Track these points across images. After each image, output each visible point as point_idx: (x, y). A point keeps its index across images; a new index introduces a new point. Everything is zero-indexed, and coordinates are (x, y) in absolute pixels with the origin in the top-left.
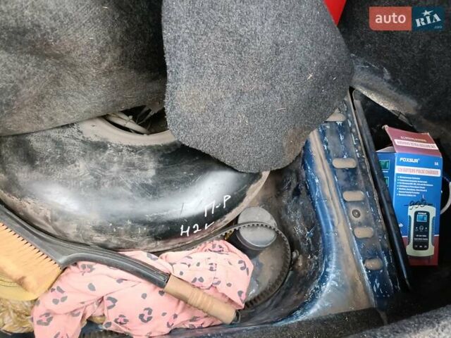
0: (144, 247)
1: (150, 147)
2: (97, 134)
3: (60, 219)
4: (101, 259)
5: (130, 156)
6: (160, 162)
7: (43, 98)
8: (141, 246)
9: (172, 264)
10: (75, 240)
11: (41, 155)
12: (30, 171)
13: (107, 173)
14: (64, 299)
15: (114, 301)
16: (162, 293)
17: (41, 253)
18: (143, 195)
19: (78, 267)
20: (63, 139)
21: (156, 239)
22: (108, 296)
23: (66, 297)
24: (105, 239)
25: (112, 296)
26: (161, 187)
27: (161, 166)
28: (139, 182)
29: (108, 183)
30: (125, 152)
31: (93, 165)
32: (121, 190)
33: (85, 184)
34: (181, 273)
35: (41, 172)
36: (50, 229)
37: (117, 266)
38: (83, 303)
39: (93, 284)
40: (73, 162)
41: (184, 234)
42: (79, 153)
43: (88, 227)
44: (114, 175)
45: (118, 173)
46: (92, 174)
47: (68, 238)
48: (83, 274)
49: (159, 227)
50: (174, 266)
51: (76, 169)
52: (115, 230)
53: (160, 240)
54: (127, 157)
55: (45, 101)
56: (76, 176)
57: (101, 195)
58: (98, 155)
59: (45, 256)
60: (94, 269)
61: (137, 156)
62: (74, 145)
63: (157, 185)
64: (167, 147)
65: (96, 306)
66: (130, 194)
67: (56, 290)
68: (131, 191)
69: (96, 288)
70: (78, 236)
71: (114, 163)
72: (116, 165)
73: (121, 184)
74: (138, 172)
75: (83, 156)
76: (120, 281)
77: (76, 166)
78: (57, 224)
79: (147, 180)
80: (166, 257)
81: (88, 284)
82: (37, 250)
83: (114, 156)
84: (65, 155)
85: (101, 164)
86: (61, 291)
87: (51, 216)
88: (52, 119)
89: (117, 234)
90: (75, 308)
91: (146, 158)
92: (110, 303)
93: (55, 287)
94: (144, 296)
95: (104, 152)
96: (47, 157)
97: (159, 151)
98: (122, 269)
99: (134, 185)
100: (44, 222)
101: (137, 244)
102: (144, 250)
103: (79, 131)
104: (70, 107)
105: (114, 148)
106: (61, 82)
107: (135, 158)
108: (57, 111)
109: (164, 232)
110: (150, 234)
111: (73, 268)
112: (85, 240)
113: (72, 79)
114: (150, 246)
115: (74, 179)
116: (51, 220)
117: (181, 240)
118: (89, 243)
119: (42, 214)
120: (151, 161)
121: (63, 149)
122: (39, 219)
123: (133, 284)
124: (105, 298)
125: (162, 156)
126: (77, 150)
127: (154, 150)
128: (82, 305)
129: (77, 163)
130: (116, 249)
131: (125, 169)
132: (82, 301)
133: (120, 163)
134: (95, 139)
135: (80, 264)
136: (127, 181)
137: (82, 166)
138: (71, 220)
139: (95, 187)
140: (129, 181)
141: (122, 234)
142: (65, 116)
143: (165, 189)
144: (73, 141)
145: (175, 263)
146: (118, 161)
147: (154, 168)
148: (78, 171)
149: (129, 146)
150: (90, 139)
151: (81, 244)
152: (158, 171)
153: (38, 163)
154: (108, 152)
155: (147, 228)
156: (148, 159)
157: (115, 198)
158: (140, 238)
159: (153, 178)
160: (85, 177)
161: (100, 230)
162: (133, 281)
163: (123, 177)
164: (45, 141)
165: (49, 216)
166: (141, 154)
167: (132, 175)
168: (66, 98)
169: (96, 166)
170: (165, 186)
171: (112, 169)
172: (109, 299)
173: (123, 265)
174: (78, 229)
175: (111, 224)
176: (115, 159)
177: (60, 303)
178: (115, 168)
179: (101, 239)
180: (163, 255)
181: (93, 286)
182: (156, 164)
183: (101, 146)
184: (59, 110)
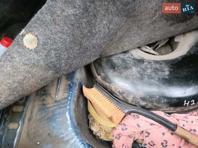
0: (164, 109)
1: (164, 61)
2: (139, 56)
3: (126, 93)
4: (142, 113)
5: (155, 65)
6: (171, 68)
7: (122, 38)
8: (162, 109)
9: (178, 120)
10: (131, 103)
11: (117, 65)
12: (113, 72)
13: (146, 73)
14: (126, 129)
15: (149, 134)
16: (172, 134)
17: (117, 107)
18: (164, 84)
19: (131, 116)
20: (125, 58)
21: (171, 106)
22: (146, 131)
23: (127, 128)
24: (145, 104)
25: (148, 131)
26: (173, 80)
27: (172, 70)
28: (162, 77)
29: (147, 77)
30: (152, 63)
31: (139, 69)
32: (153, 81)
33: (136, 78)
34: (184, 125)
35: (118, 72)
36: (121, 97)
37: (149, 118)
38: (134, 132)
39: (139, 124)
40: (130, 68)
41: (186, 105)
42: (133, 64)
43: (138, 97)
44: (149, 74)
45: (151, 73)
46: (139, 73)
47: (128, 102)
48: (135, 119)
49: (173, 100)
50: (179, 121)
51: (132, 71)
52: (150, 100)
53: (172, 107)
54: (154, 66)
55: (122, 39)
56: (132, 74)
57: (144, 83)
58: (141, 65)
59: (119, 109)
60: (139, 117)
61: (159, 65)
62: (130, 61)
63: (171, 79)
64: (173, 61)
65: (139, 135)
66: (158, 83)
67: (123, 125)
68: (158, 81)
69: (140, 126)
70: (133, 101)
71: (148, 68)
72: (149, 69)
73: (152, 78)
74: (160, 73)
75: (134, 65)
76: (152, 124)
77: (132, 70)
78: (124, 95)
79: (166, 77)
80: (174, 116)
81: (137, 124)
82: (116, 106)
83: (148, 65)
84: (127, 65)
85: (143, 69)
86: (125, 125)
87: (122, 91)
88: (123, 48)
89: (152, 102)
90: (131, 134)
91: (163, 66)
92: (147, 134)
93: (122, 123)
94: (163, 134)
95: (143, 63)
96: (120, 66)
97: (169, 62)
98: (152, 119)
99: (159, 79)
100: (118, 94)
101: (160, 107)
102: (163, 111)
103: (131, 55)
104: (131, 41)
105: (147, 62)
106: (131, 30)
107: (158, 66)
108: (126, 44)
109: (175, 103)
110: (168, 103)
111: (129, 116)
112: (136, 103)
113: (136, 28)
114: (167, 109)
115: (132, 75)
116: (122, 93)
117: (183, 108)
118: (137, 105)
119: (118, 90)
120: (166, 67)
121: (125, 63)
122: (117, 93)
123: (158, 127)
124: (144, 132)
125: (171, 65)
126: (131, 63)
127: (167, 62)
128: (134, 133)
129: (132, 69)
130: (149, 109)
131: (154, 71)
132: (134, 131)
133: (151, 68)
134: (139, 58)
135: (132, 114)
136: (155, 77)
137: (134, 70)
138: (131, 94)
139: (141, 79)
140: (156, 76)
141: (154, 102)
142: (128, 46)
143: (175, 81)
144: (129, 59)
145: (179, 120)
146: (150, 68)
147: (168, 71)
148: (133, 72)
149: (154, 61)
150: (136, 58)
151: (133, 105)
152: (170, 72)
153: (116, 68)
154: (145, 63)
155: (167, 100)
156: (164, 66)
157: (150, 84)
158: (163, 104)
159: (168, 75)
160: (136, 75)
161: (143, 99)
162: (158, 126)
163: (153, 75)
164: (118, 60)
165: (121, 91)
166: (160, 64)
167: (157, 74)
168: (131, 38)
169: (140, 70)
170: (175, 79)
171: (148, 71)
172: (146, 132)
173: (152, 117)
174: (133, 98)
175: (149, 97)
176: (149, 67)
177: (124, 130)
178: (149, 71)
179: (143, 103)
180: (172, 115)
181: (139, 125)
182: (169, 68)
183: (141, 61)
184: (126, 43)
